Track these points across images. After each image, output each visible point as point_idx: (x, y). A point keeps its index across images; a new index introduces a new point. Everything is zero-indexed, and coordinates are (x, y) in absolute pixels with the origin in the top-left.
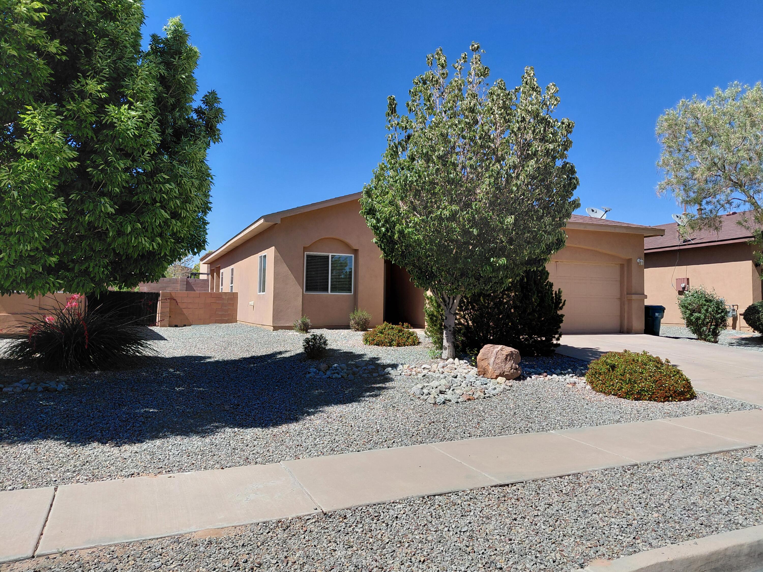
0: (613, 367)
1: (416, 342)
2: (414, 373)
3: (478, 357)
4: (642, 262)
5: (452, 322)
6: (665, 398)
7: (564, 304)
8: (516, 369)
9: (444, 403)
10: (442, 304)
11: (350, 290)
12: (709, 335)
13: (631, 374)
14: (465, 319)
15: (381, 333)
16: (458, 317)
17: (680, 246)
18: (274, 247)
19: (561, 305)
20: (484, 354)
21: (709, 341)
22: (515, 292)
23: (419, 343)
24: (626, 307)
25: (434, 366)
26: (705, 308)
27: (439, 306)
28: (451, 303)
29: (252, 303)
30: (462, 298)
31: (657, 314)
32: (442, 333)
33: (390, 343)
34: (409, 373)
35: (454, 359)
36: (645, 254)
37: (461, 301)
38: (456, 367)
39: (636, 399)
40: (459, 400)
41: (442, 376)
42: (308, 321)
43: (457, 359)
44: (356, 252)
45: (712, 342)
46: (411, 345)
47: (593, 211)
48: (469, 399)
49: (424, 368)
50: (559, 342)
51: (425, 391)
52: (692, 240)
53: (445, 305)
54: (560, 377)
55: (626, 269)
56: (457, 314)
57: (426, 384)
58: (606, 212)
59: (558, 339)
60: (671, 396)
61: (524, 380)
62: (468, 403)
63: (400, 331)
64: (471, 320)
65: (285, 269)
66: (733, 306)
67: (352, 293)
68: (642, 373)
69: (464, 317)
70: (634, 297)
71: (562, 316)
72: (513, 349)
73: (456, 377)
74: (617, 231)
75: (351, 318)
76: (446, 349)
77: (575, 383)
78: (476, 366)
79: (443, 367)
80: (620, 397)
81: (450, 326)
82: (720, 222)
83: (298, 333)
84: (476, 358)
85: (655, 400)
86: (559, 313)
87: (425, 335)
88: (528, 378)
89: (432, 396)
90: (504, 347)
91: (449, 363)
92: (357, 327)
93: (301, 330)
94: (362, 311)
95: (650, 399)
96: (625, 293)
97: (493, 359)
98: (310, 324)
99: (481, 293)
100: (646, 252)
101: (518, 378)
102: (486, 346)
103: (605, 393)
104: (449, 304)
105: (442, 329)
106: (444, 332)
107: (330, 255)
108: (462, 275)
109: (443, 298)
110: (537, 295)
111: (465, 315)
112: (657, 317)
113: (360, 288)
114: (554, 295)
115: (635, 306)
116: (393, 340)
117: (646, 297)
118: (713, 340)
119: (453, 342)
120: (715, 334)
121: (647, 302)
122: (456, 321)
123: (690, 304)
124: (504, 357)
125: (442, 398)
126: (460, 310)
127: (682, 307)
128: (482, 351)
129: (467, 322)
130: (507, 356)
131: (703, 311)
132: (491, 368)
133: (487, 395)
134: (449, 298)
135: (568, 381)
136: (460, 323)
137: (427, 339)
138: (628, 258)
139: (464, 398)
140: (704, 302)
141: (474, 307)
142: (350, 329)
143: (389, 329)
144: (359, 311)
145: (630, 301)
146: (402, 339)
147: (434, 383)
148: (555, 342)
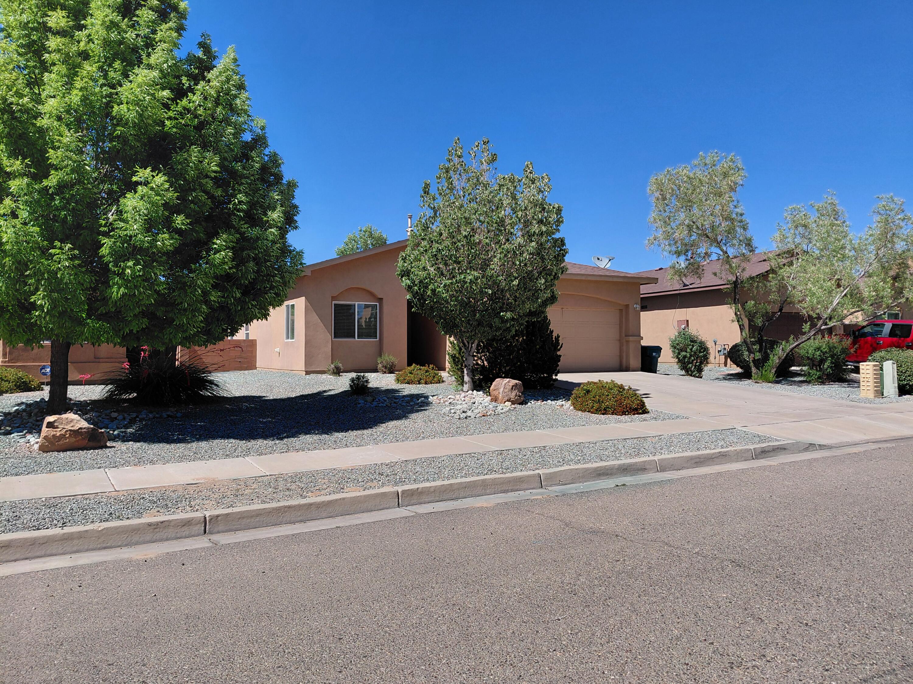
0: (588, 392)
1: (440, 381)
2: (442, 401)
3: (491, 388)
4: (638, 307)
5: (471, 362)
6: (623, 412)
7: (561, 347)
8: (520, 396)
9: (466, 418)
10: (463, 348)
11: (376, 337)
12: (694, 371)
13: (600, 396)
14: (482, 360)
15: (411, 373)
16: (476, 358)
17: (680, 290)
18: (304, 298)
19: (559, 347)
20: (495, 386)
21: (694, 376)
22: (523, 337)
23: (443, 381)
24: (624, 348)
25: (458, 396)
26: (690, 347)
27: (460, 349)
28: (470, 347)
29: (277, 350)
30: (479, 342)
31: (654, 354)
32: (463, 372)
33: (419, 381)
34: (438, 402)
35: (473, 391)
36: (642, 298)
37: (478, 345)
38: (474, 396)
39: (603, 414)
40: (477, 416)
41: (464, 403)
42: (340, 365)
43: (475, 391)
44: (380, 300)
45: (697, 377)
46: (437, 383)
47: (598, 259)
48: (484, 416)
49: (450, 398)
50: (557, 377)
51: (452, 411)
52: (690, 284)
53: (466, 349)
54: (553, 402)
55: (624, 313)
56: (475, 356)
57: (452, 408)
58: (610, 260)
59: (556, 375)
60: (628, 411)
61: (525, 404)
62: (483, 418)
63: (427, 371)
64: (486, 361)
65: (315, 318)
66: (724, 345)
67: (378, 339)
68: (608, 395)
69: (481, 358)
70: (631, 338)
71: (560, 356)
72: (517, 381)
73: (474, 403)
74: (615, 280)
75: (379, 362)
76: (466, 383)
77: (563, 405)
78: (490, 395)
79: (465, 397)
80: (592, 413)
81: (469, 365)
82: (703, 270)
83: (331, 377)
84: (489, 390)
85: (616, 414)
86: (558, 353)
87: (448, 375)
88: (529, 404)
89: (457, 414)
90: (511, 380)
91: (469, 394)
92: (384, 370)
93: (334, 373)
94: (389, 355)
95: (612, 414)
96: (624, 335)
97: (502, 389)
98: (342, 368)
99: (494, 338)
100: (642, 296)
101: (521, 403)
102: (497, 380)
103: (582, 410)
104: (468, 348)
105: (463, 369)
106: (465, 370)
107: (357, 303)
108: (479, 325)
109: (464, 344)
110: (540, 339)
111: (481, 357)
112: (655, 357)
113: (385, 334)
114: (554, 339)
115: (632, 346)
116: (421, 379)
117: (642, 338)
118: (697, 375)
119: (472, 378)
120: (700, 370)
121: (644, 343)
122: (474, 362)
123: (678, 344)
124: (511, 387)
125: (464, 415)
126: (478, 353)
127: (672, 346)
128: (494, 383)
129: (483, 362)
130: (513, 386)
131: (688, 350)
132: (501, 396)
133: (497, 413)
134: (468, 343)
135: (557, 404)
136: (477, 364)
137: (450, 378)
138: (625, 304)
139: (481, 415)
140: (689, 343)
141: (489, 350)
142: (378, 372)
143: (417, 370)
144: (386, 355)
145: (628, 342)
146: (429, 378)
147: (459, 407)
148: (554, 377)
